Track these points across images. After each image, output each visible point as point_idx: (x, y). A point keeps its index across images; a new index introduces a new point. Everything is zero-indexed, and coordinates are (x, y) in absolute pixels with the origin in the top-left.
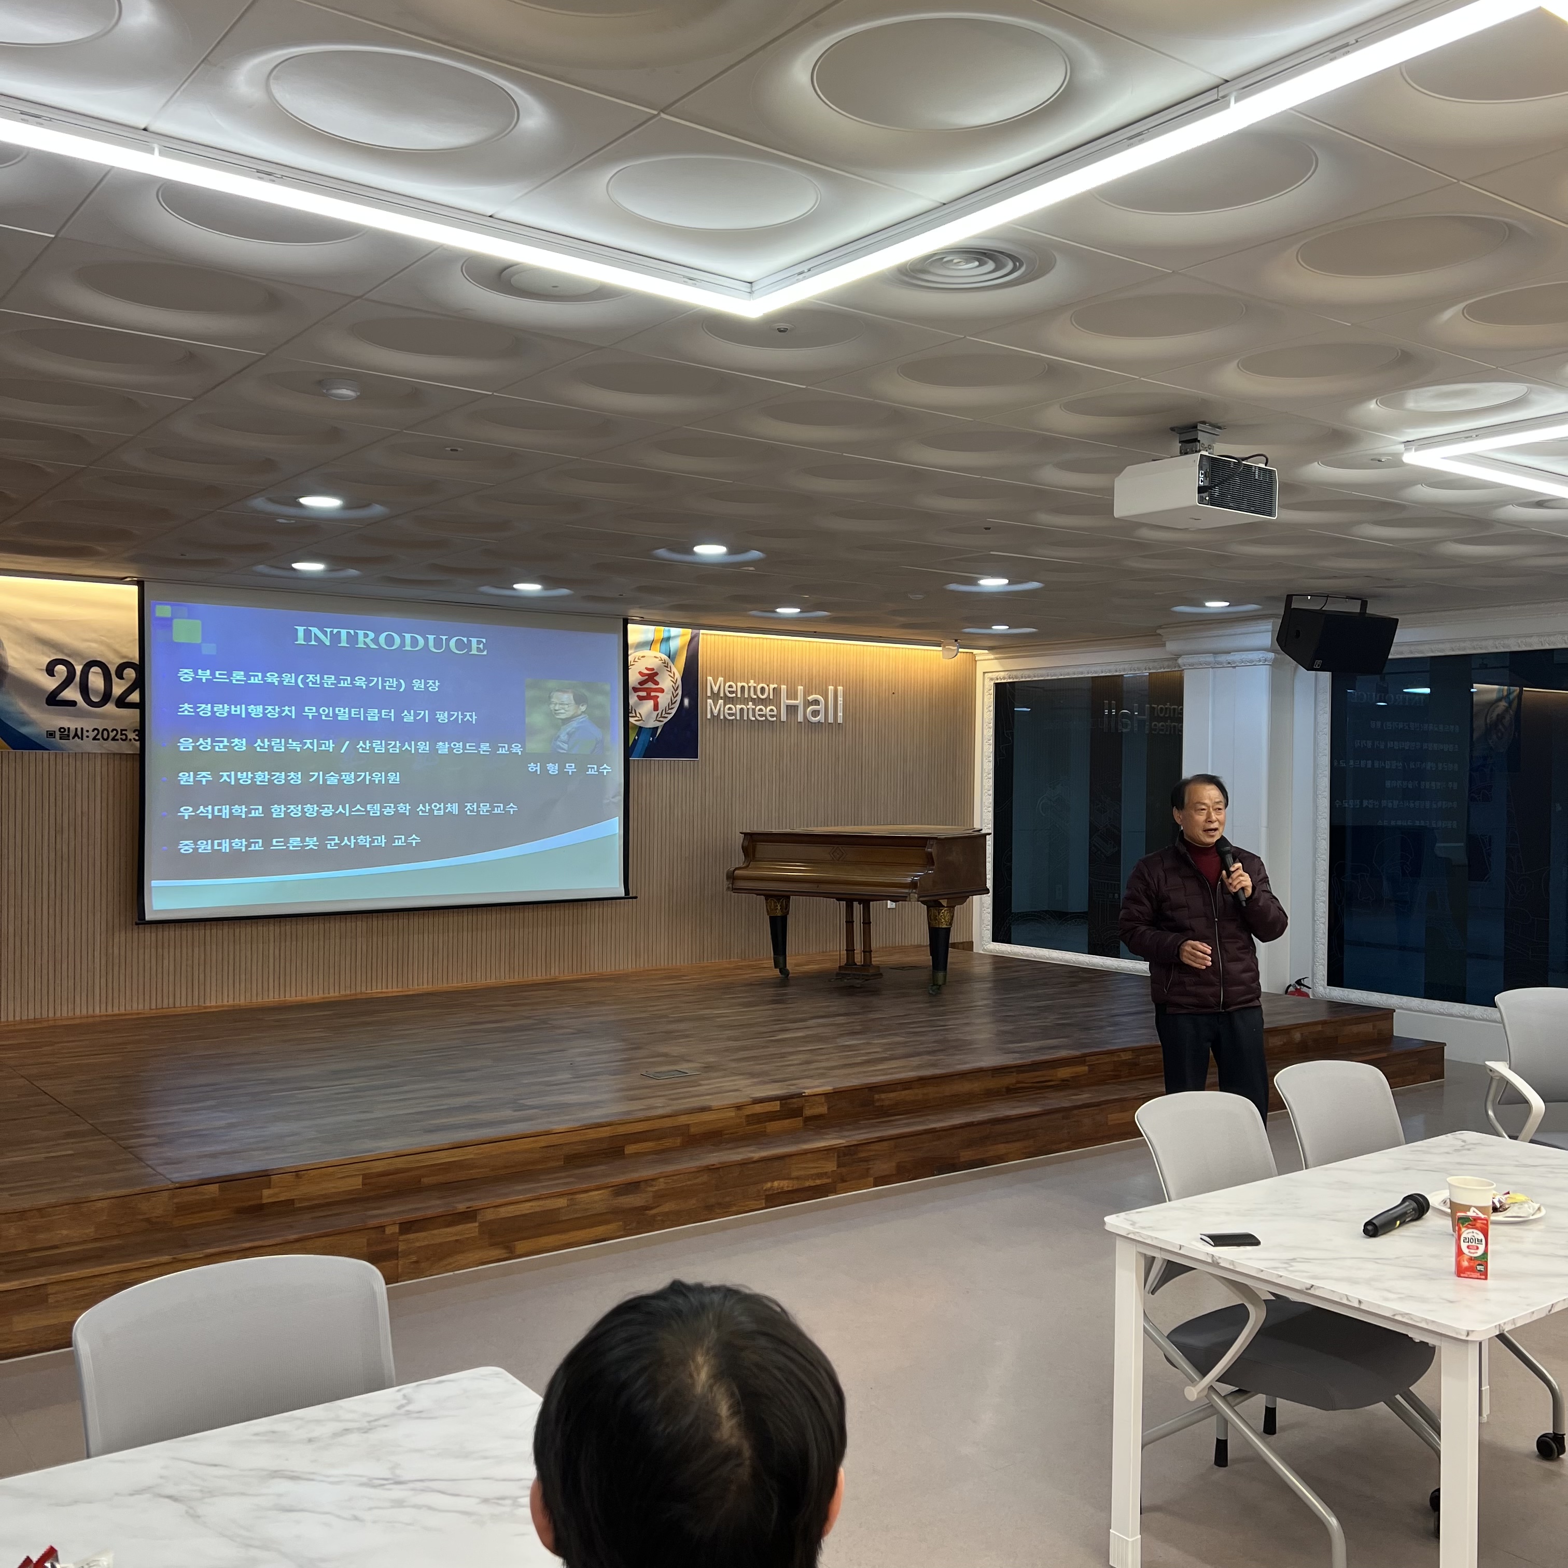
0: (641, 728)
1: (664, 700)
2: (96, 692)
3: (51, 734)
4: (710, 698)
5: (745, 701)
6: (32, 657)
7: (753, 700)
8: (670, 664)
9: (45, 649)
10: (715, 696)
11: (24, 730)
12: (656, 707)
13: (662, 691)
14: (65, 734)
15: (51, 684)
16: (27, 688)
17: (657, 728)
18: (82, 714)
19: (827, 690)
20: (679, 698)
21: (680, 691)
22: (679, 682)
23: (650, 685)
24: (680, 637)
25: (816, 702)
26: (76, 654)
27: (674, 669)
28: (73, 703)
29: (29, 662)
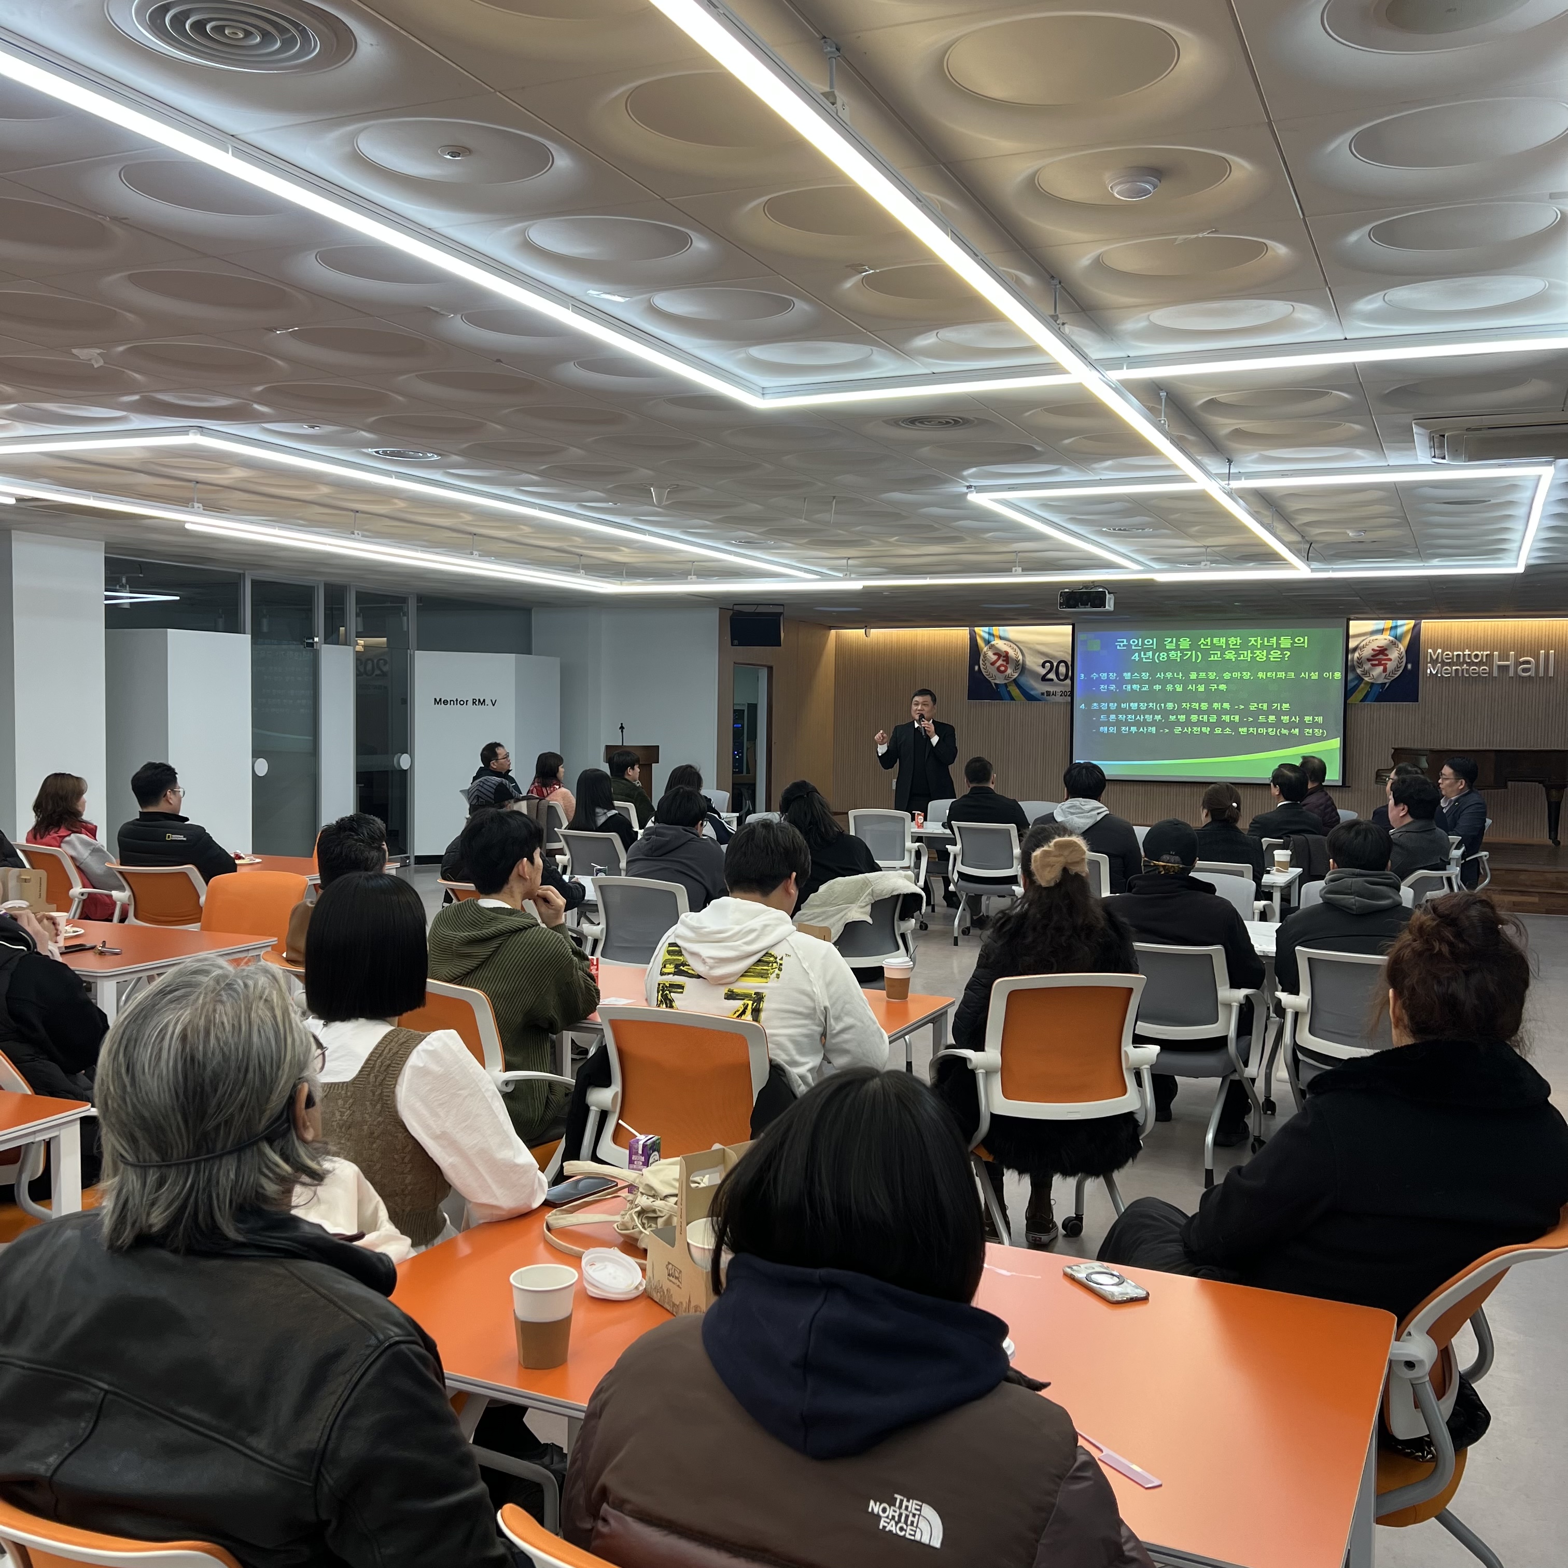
0: (1372, 684)
1: (1390, 666)
2: (1062, 674)
3: (1043, 694)
4: (1430, 663)
5: (1461, 664)
6: (1035, 660)
7: (1468, 664)
8: (1397, 642)
9: (1042, 657)
10: (1434, 662)
11: (1032, 693)
12: (1385, 670)
13: (1390, 660)
14: (1048, 693)
15: (1043, 672)
16: (1034, 674)
17: (1385, 684)
18: (1057, 685)
19: (1539, 654)
20: (1404, 664)
21: (1404, 660)
22: (1404, 653)
23: (1381, 657)
24: (1406, 625)
25: (1528, 662)
26: (1054, 658)
27: (1400, 646)
28: (1052, 680)
29: (1035, 662)
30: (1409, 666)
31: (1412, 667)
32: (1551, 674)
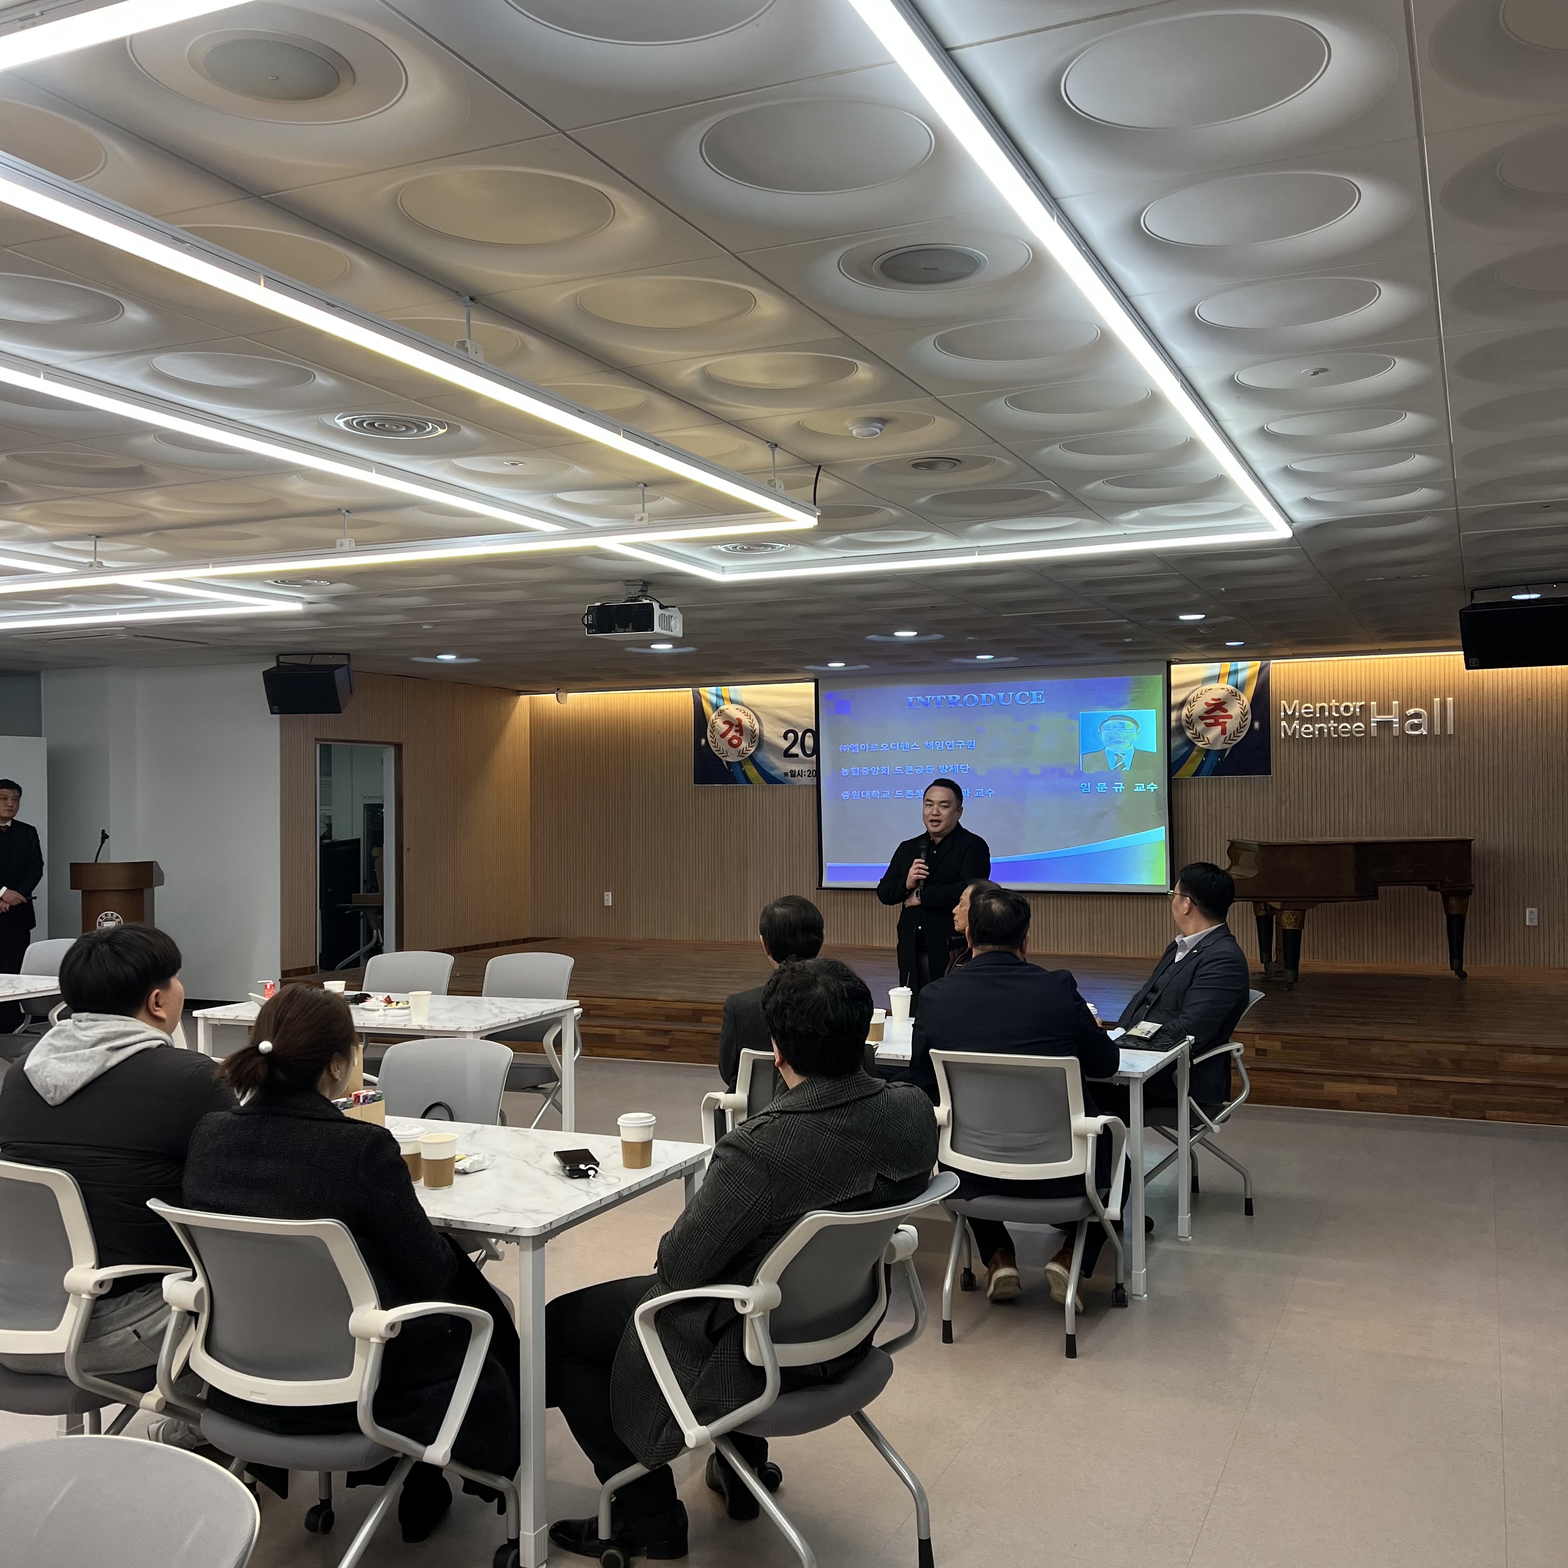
0: (1208, 751)
1: (1231, 725)
2: (809, 749)
3: (786, 774)
4: (1284, 720)
5: (1326, 720)
6: (776, 729)
7: (1335, 719)
8: (1239, 693)
9: (784, 725)
10: (1290, 719)
11: (773, 773)
12: (1224, 732)
13: (1230, 717)
14: (793, 774)
15: (785, 744)
16: (774, 748)
17: (1226, 749)
18: (803, 762)
19: (1432, 703)
20: (1249, 722)
21: (1249, 716)
22: (1248, 707)
23: (1219, 713)
24: (1248, 669)
25: (1417, 715)
26: (799, 726)
27: (1243, 697)
28: (797, 755)
29: (775, 732)
30: (1257, 725)
31: (1260, 725)
32: (1450, 731)
